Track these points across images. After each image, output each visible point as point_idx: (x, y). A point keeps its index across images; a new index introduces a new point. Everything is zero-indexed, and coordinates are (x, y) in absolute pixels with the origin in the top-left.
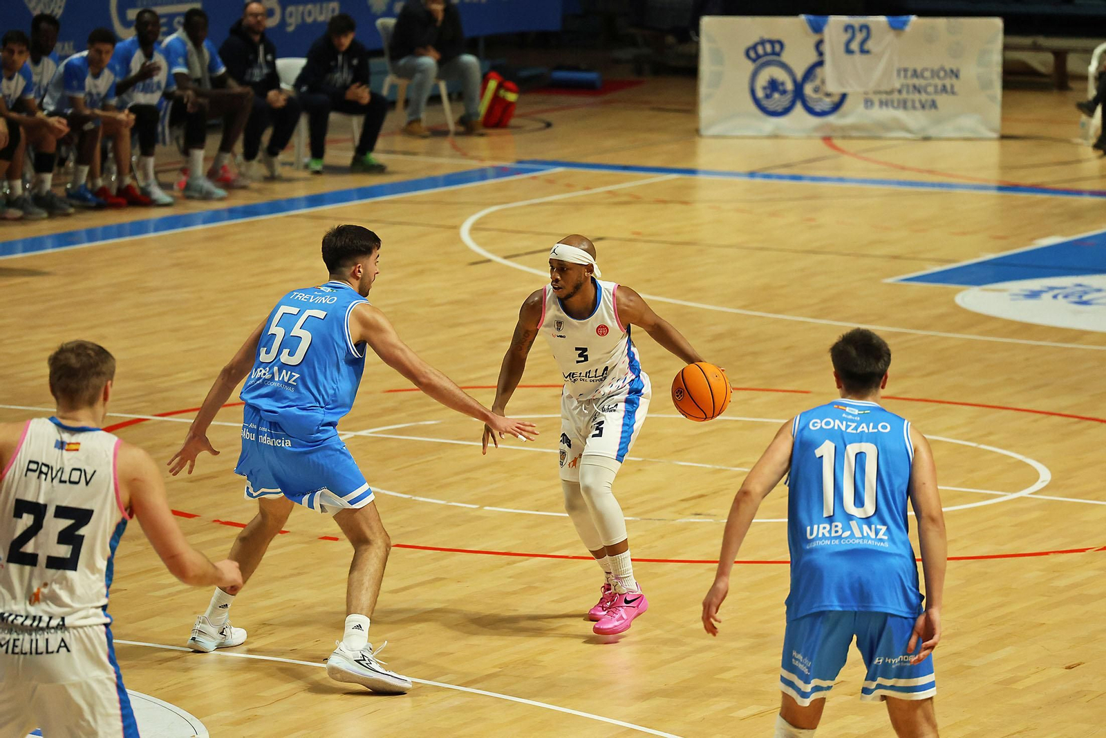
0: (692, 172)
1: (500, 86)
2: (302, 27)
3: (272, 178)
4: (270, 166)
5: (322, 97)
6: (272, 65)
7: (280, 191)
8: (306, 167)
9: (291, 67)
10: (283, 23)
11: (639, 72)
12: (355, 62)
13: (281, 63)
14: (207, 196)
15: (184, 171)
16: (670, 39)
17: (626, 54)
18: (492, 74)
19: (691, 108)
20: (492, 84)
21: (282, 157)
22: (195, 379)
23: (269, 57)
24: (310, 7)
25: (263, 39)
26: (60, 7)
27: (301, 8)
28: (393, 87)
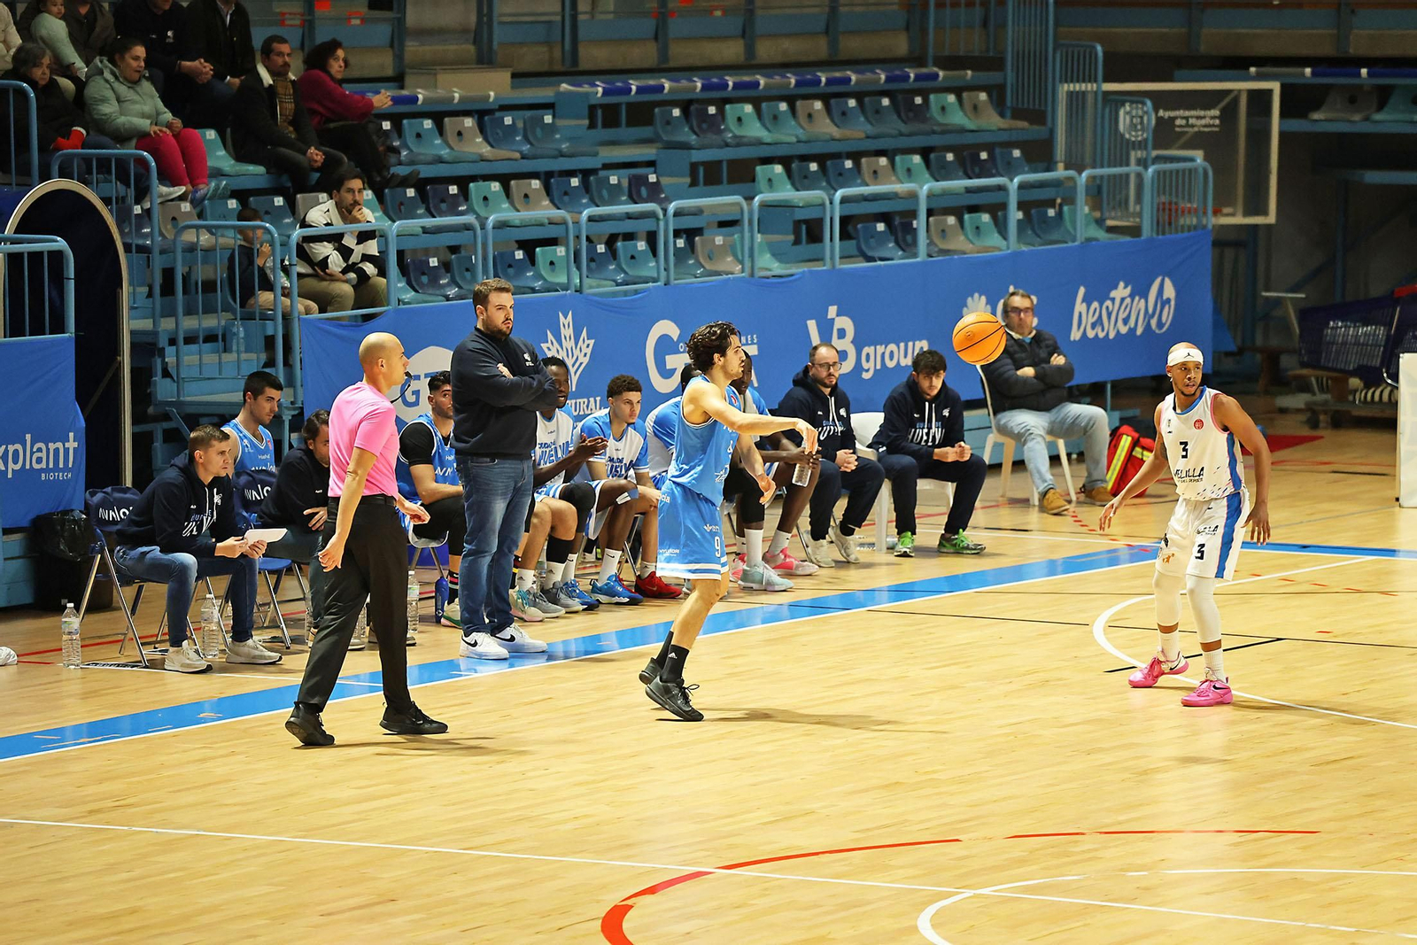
0: (1391, 552)
1: (1135, 444)
2: (883, 372)
3: (845, 564)
4: (844, 548)
5: (907, 460)
6: (846, 422)
7: (855, 580)
8: (891, 548)
9: (867, 424)
10: (858, 368)
11: (1314, 425)
12: (946, 413)
13: (856, 419)
14: (768, 588)
15: (740, 556)
16: (1355, 382)
17: (1298, 401)
18: (1125, 428)
19: (1387, 471)
20: (1126, 442)
21: (859, 535)
22: (766, 820)
23: (843, 412)
24: (892, 347)
25: (834, 389)
26: (585, 355)
27: (880, 349)
28: (998, 447)
